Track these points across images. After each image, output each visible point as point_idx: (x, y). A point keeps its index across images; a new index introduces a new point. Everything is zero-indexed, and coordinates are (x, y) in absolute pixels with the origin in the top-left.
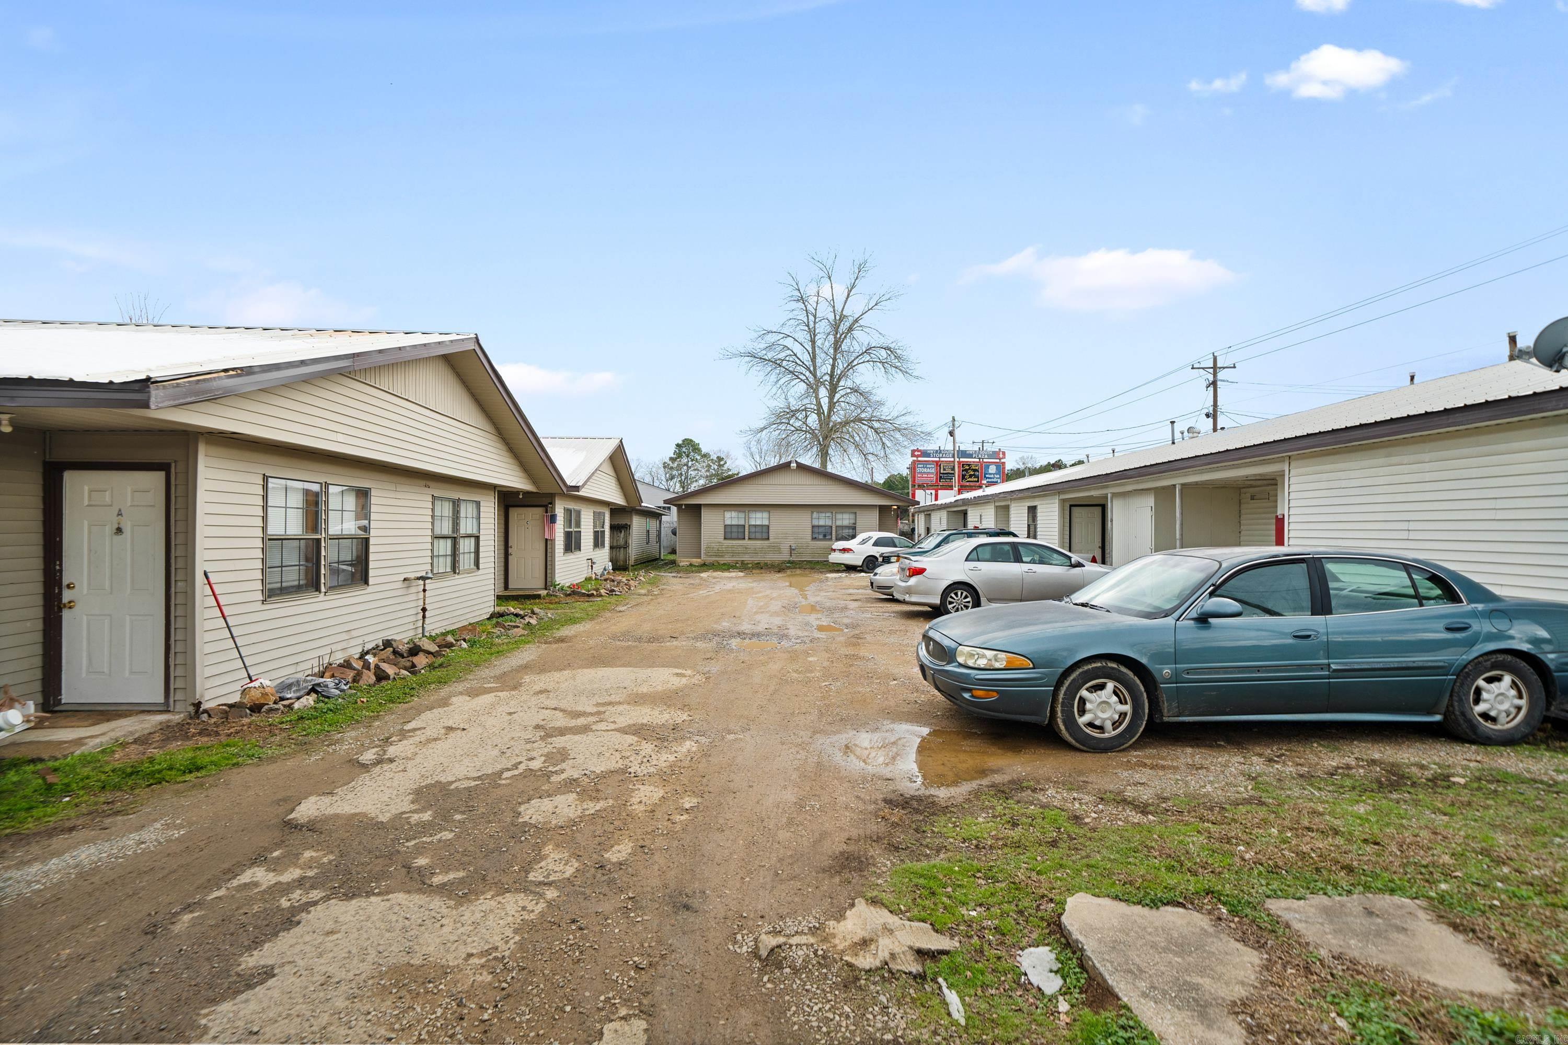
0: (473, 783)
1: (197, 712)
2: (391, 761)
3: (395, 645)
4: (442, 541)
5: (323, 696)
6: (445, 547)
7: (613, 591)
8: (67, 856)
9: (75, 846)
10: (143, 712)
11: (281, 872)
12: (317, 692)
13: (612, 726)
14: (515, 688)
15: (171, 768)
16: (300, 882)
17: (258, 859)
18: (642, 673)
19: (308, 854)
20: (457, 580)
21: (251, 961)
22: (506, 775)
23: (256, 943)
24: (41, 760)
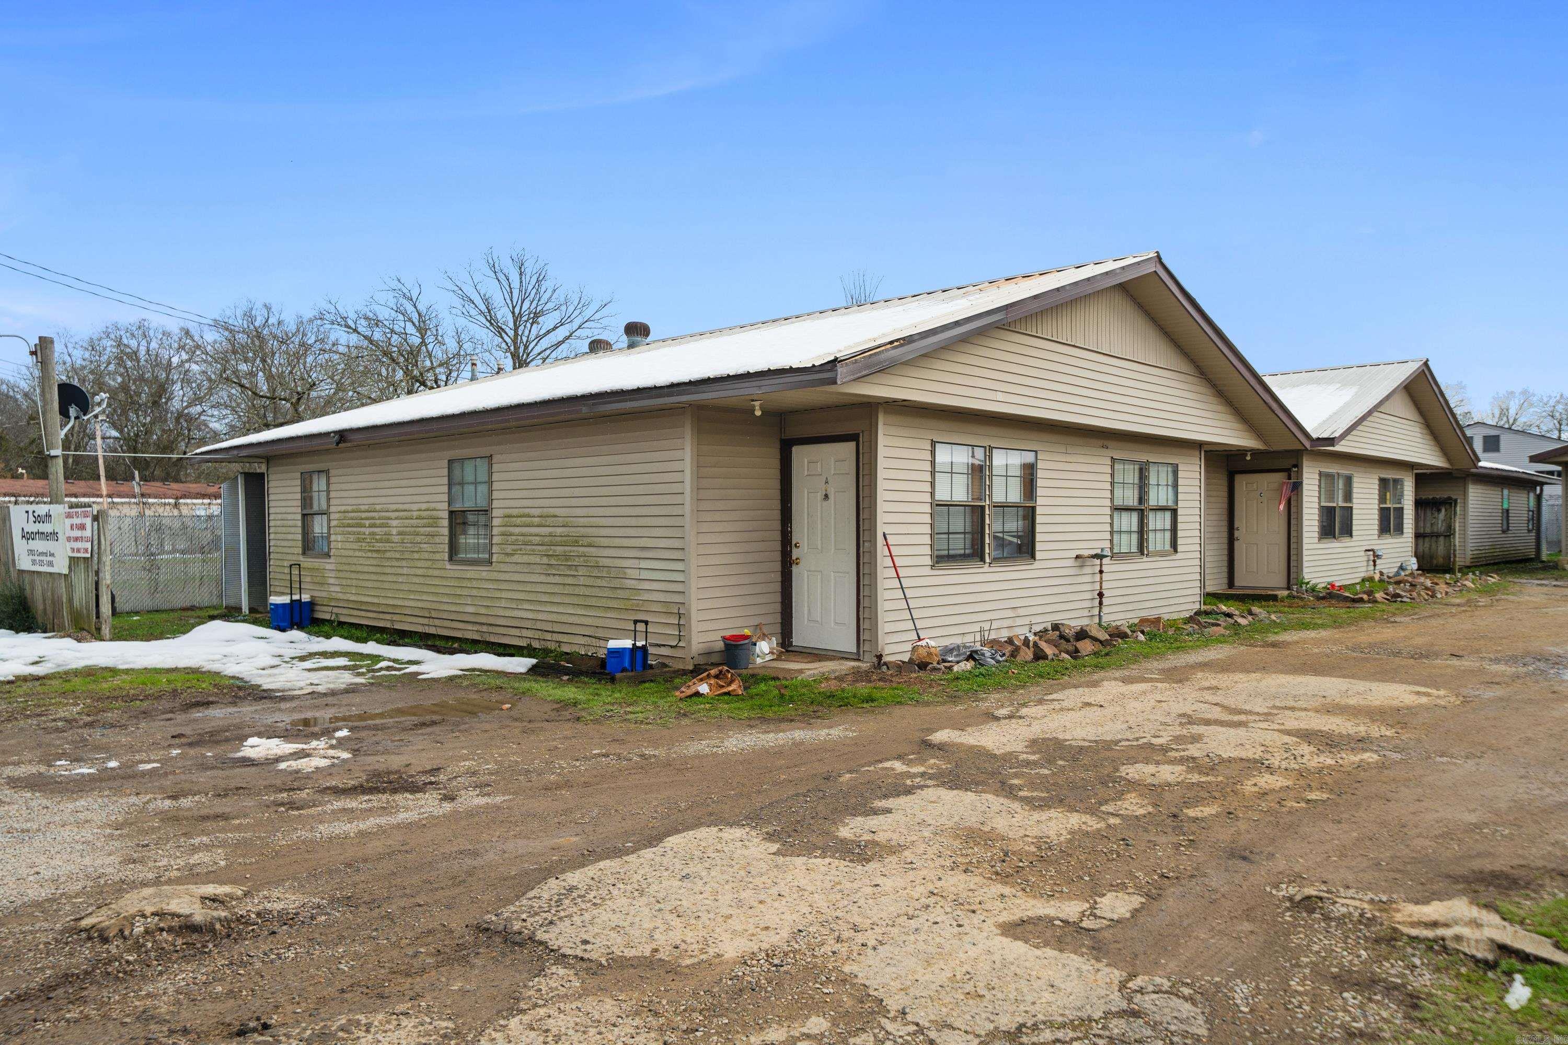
0: (1087, 744)
1: (879, 663)
2: (1020, 717)
3: (1062, 629)
4: (1125, 515)
5: (980, 664)
6: (1129, 521)
7: (1399, 596)
8: (788, 733)
9: (794, 729)
10: (843, 658)
11: (912, 767)
12: (974, 659)
13: (1277, 727)
14: (1180, 681)
15: (855, 697)
16: (923, 775)
17: (899, 757)
18: (1360, 686)
19: (932, 761)
20: (1144, 563)
21: (880, 804)
22: (1123, 743)
23: (886, 797)
24: (778, 679)
